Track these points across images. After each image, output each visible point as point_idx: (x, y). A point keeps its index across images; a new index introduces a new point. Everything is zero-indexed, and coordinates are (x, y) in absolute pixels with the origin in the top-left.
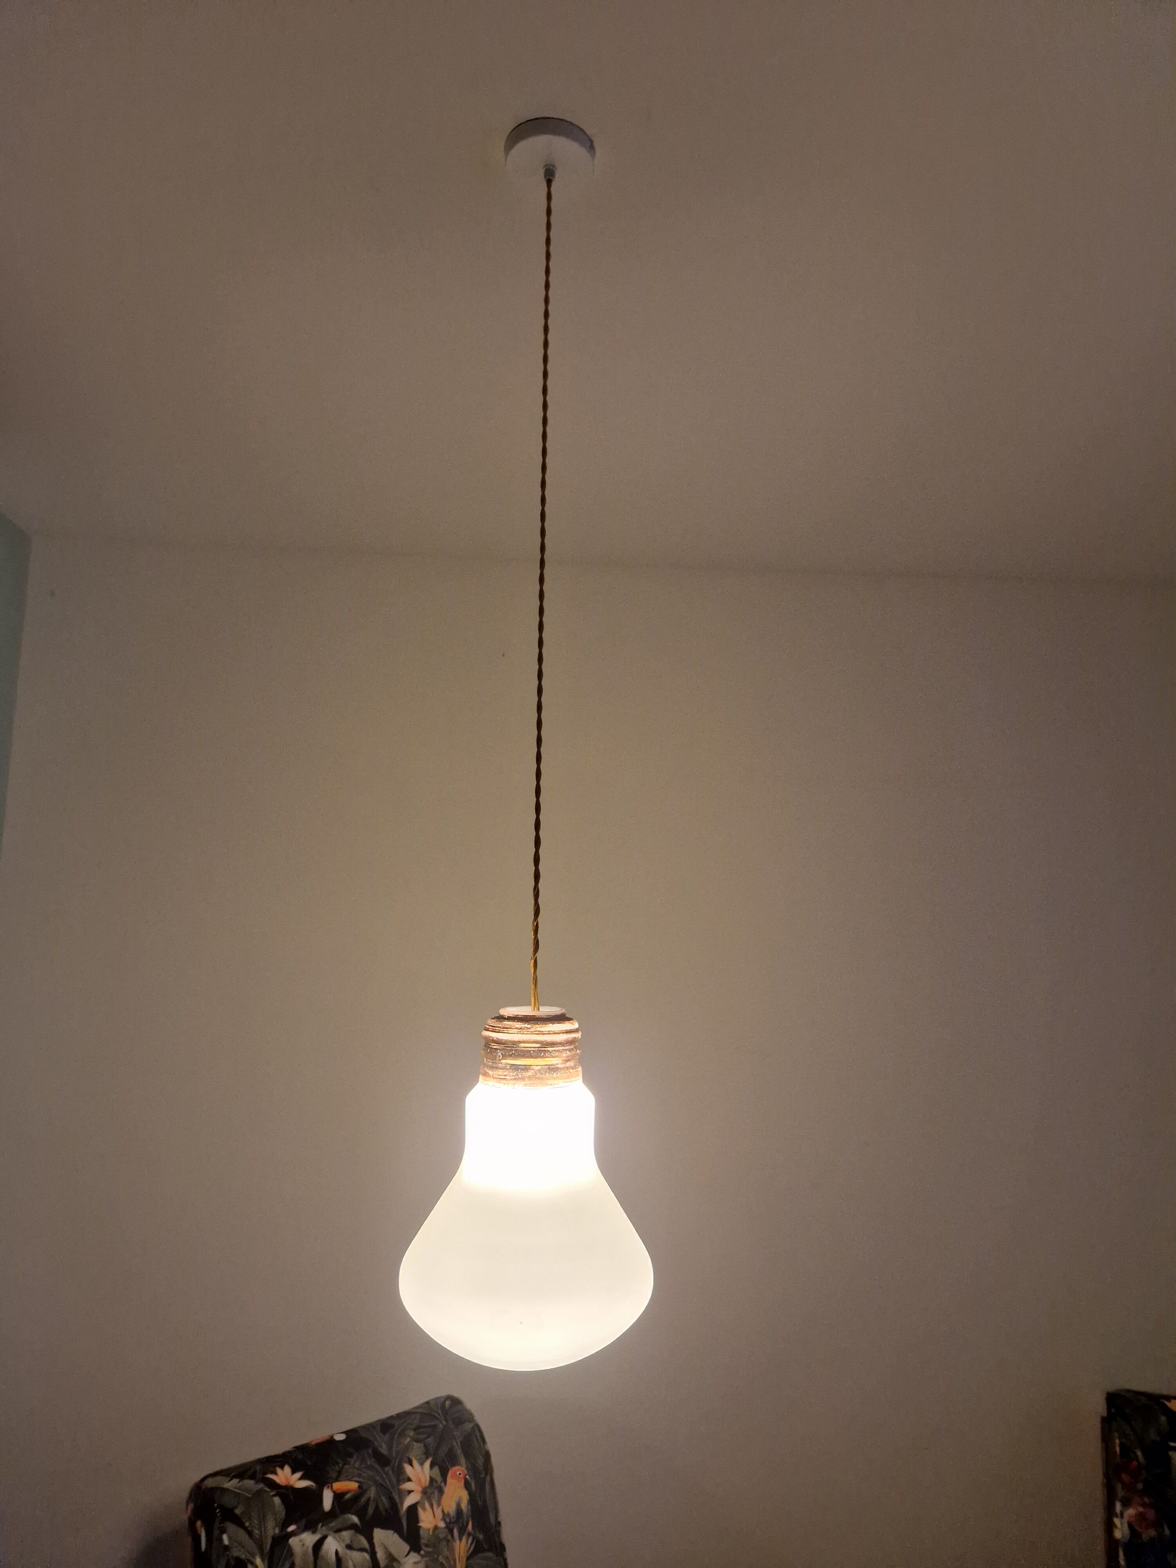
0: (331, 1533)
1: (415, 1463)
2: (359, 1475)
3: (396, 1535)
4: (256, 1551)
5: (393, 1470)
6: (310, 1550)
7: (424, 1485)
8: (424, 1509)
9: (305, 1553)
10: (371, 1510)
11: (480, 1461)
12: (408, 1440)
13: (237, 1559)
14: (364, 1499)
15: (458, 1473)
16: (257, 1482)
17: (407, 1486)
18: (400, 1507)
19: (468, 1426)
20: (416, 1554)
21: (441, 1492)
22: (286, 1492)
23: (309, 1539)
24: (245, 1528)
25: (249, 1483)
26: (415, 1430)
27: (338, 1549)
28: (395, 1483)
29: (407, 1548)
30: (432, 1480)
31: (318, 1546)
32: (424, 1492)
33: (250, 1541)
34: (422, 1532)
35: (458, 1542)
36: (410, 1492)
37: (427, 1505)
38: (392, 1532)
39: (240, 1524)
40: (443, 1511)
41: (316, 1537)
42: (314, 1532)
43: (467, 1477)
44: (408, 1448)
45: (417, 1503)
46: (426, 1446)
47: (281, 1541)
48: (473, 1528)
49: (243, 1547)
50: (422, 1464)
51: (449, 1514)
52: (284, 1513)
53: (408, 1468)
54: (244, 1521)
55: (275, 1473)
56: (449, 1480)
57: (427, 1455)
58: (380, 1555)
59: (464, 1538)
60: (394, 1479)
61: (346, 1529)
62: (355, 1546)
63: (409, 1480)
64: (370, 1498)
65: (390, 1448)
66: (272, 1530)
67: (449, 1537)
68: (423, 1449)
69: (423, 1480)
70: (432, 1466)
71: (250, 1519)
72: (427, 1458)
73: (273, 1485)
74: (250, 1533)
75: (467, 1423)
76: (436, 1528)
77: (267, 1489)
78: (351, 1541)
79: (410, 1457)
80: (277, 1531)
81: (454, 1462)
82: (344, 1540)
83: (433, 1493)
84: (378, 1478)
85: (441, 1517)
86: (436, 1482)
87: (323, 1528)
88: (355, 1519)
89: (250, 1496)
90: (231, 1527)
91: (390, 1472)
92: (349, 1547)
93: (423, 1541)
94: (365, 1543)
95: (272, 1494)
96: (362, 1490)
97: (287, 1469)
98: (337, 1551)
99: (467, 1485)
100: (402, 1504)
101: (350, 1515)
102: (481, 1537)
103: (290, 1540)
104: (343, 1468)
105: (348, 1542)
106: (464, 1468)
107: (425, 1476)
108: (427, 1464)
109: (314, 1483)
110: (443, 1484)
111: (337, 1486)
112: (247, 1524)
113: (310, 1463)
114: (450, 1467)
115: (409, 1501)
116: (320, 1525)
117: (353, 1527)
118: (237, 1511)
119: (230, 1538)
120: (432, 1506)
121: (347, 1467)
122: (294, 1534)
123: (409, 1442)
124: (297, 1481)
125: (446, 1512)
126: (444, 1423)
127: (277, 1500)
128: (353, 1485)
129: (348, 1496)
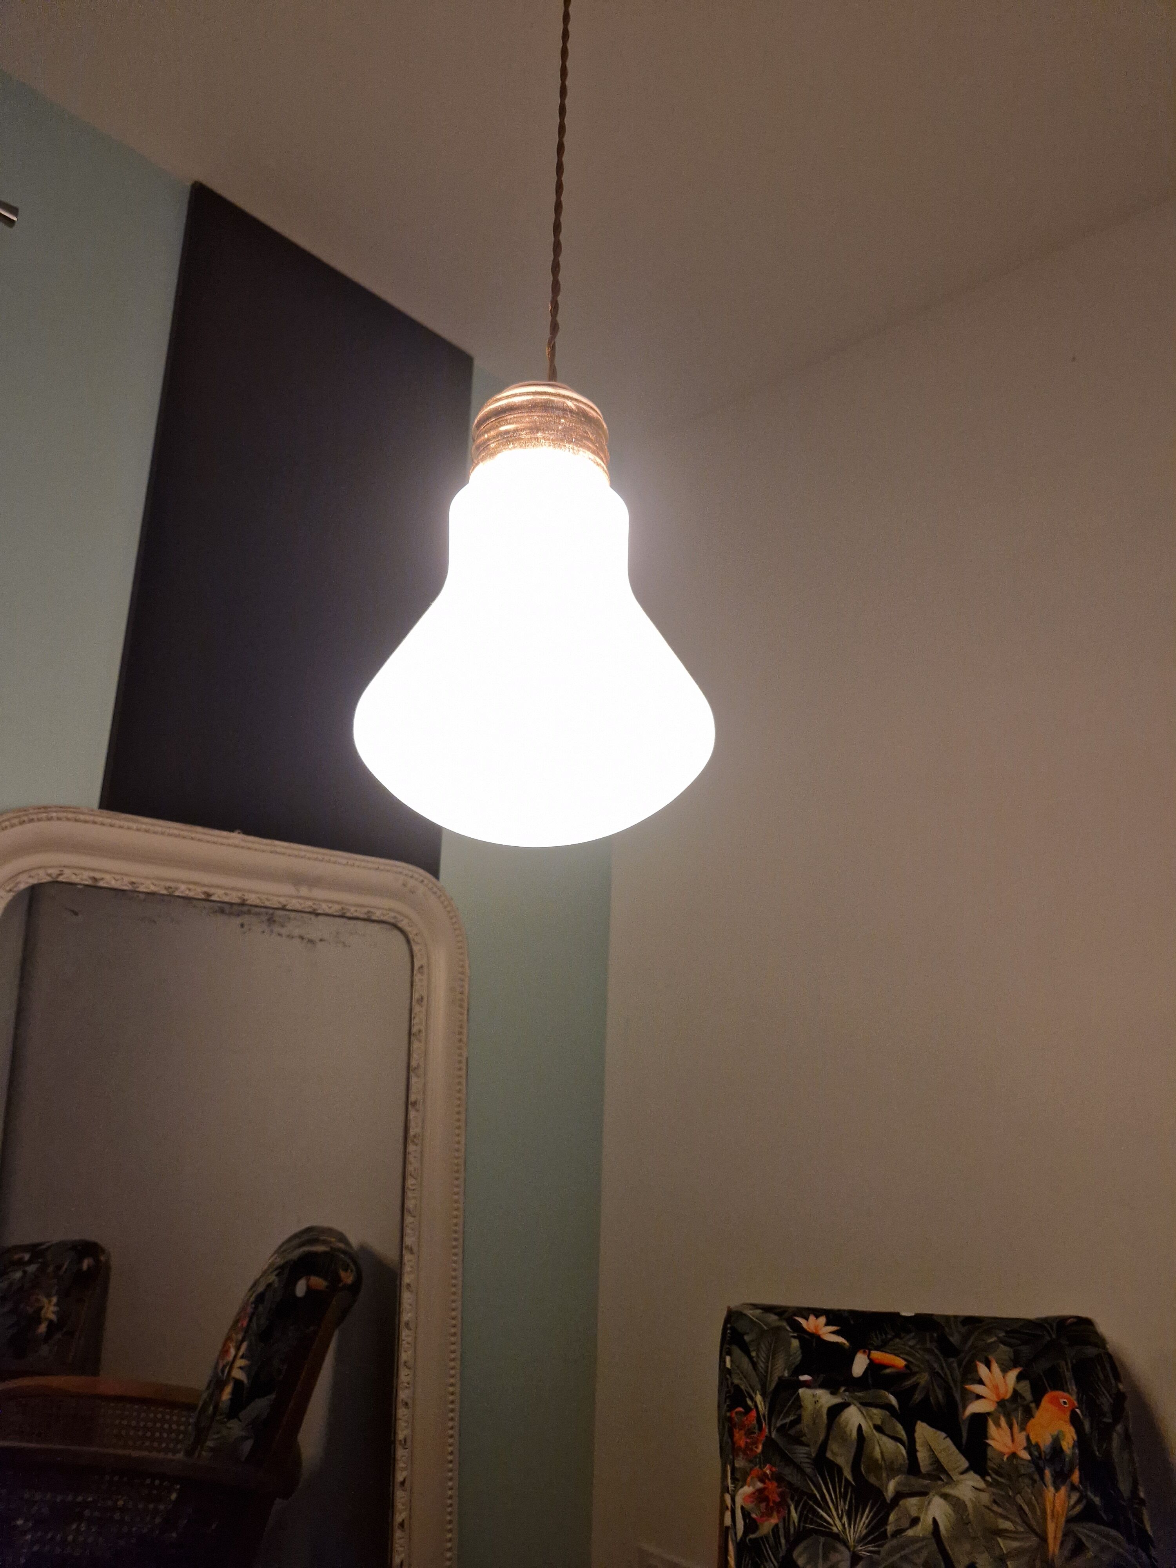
0: (855, 1402)
1: (995, 1367)
2: (908, 1354)
3: (949, 1442)
4: (759, 1387)
5: (959, 1365)
6: (825, 1411)
7: (1002, 1396)
8: (998, 1425)
9: (817, 1413)
10: (918, 1397)
11: (1106, 1402)
12: (994, 1339)
13: (737, 1387)
14: (908, 1383)
15: (1062, 1401)
16: (780, 1320)
17: (977, 1389)
18: (961, 1409)
19: (1091, 1351)
20: (978, 1477)
21: (1029, 1414)
22: (810, 1341)
23: (825, 1399)
24: (751, 1358)
25: (772, 1318)
26: (1007, 1332)
27: (864, 1427)
28: (959, 1378)
29: (965, 1464)
30: (1016, 1393)
31: (835, 1411)
32: (1001, 1404)
33: (754, 1373)
34: (990, 1453)
35: (1052, 1489)
36: (979, 1397)
37: (1003, 1421)
38: (944, 1435)
39: (747, 1353)
40: (1028, 1439)
41: (836, 1400)
42: (834, 1393)
43: (1077, 1410)
44: (990, 1347)
45: (989, 1414)
46: (1017, 1353)
47: (789, 1386)
48: (1081, 1482)
49: (745, 1377)
50: (1005, 1370)
51: (1037, 1446)
52: (799, 1358)
53: (982, 1370)
54: (751, 1349)
55: (807, 1319)
56: (1045, 1402)
57: (1015, 1364)
58: (922, 1455)
59: (1063, 1490)
60: (957, 1373)
61: (876, 1406)
62: (886, 1429)
63: (981, 1382)
64: (918, 1384)
65: (965, 1339)
66: (780, 1370)
67: (1037, 1477)
68: (1012, 1355)
69: (1002, 1390)
70: (1019, 1378)
71: (758, 1351)
72: (1015, 1367)
73: (797, 1328)
74: (754, 1364)
75: (1089, 1347)
76: (1014, 1455)
77: (788, 1328)
78: (882, 1422)
79: (990, 1357)
80: (786, 1374)
81: (1058, 1384)
82: (871, 1418)
83: (1016, 1410)
84: (936, 1365)
85: (1025, 1445)
86: (1023, 1398)
87: (847, 1393)
88: (893, 1400)
89: (766, 1328)
90: (737, 1351)
91: (955, 1365)
92: (879, 1428)
93: (990, 1464)
94: (903, 1434)
95: (792, 1334)
96: (908, 1372)
97: (822, 1320)
98: (860, 1427)
99: (1075, 1420)
100: (965, 1407)
101: (887, 1393)
102: (1097, 1500)
103: (801, 1391)
104: (891, 1340)
105: (879, 1422)
106: (1074, 1398)
107: (1006, 1385)
108: (1013, 1375)
109: (848, 1341)
110: (1033, 1405)
111: (876, 1355)
112: (753, 1354)
113: (852, 1322)
114: (1049, 1389)
115: (975, 1407)
116: (843, 1389)
117: (888, 1407)
118: (747, 1338)
119: (732, 1361)
120: (1011, 1427)
121: (897, 1340)
122: (806, 1384)
123: (994, 1342)
124: (828, 1334)
125: (1033, 1443)
126: (1054, 1336)
127: (795, 1343)
128: (900, 1362)
129: (888, 1371)
